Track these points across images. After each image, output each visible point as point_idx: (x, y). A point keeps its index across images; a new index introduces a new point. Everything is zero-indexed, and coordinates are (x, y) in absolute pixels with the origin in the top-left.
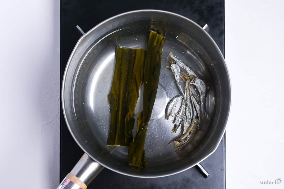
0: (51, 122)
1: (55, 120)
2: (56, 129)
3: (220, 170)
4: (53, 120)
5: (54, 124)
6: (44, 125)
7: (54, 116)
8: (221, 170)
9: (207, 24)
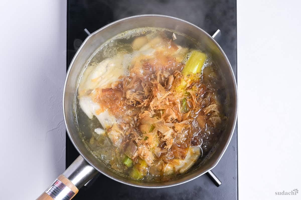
0: (56, 129)
1: (60, 127)
2: (62, 136)
3: (232, 178)
4: (59, 125)
5: (60, 130)
6: (48, 131)
7: (59, 122)
8: (234, 178)
9: (220, 30)
